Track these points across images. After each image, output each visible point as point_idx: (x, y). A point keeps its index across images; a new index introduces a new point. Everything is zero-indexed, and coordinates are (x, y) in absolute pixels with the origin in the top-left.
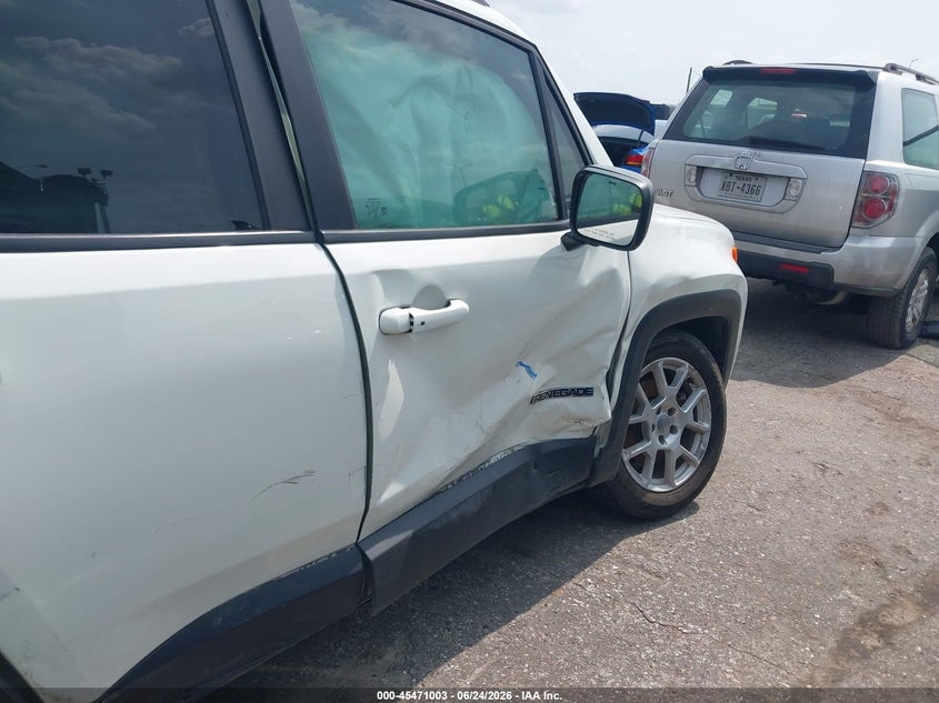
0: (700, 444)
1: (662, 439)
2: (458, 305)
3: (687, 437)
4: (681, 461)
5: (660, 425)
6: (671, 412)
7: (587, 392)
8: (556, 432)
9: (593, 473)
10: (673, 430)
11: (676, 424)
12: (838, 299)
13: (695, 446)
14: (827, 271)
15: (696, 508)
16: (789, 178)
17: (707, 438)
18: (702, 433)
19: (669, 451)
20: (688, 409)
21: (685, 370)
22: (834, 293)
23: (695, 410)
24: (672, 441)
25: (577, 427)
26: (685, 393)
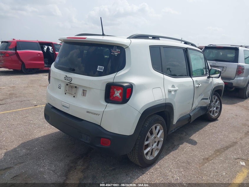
0: (219, 110)
1: (213, 108)
2: (201, 85)
3: (217, 108)
4: (216, 112)
5: (213, 106)
6: (214, 104)
7: (207, 99)
8: (203, 105)
9: (207, 111)
10: (215, 107)
11: (215, 106)
12: (233, 89)
13: (218, 110)
14: (232, 84)
15: (218, 120)
16: (223, 67)
17: (219, 109)
18: (219, 108)
19: (214, 110)
20: (217, 104)
21: (216, 98)
22: (233, 88)
23: (218, 104)
24: (215, 109)
25: (206, 104)
26: (216, 102)
